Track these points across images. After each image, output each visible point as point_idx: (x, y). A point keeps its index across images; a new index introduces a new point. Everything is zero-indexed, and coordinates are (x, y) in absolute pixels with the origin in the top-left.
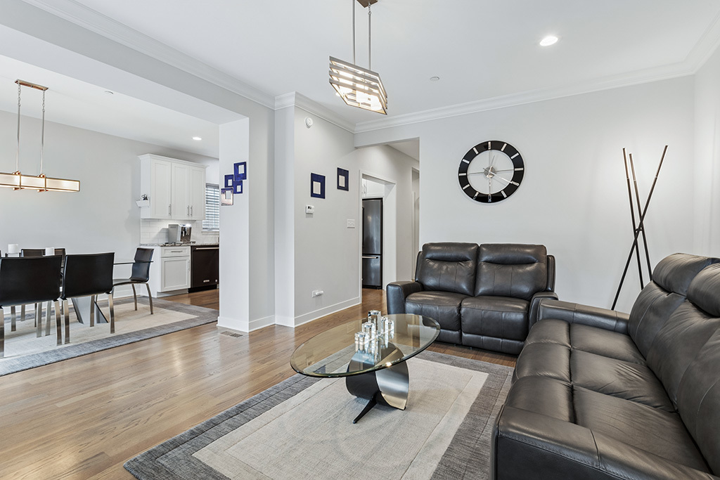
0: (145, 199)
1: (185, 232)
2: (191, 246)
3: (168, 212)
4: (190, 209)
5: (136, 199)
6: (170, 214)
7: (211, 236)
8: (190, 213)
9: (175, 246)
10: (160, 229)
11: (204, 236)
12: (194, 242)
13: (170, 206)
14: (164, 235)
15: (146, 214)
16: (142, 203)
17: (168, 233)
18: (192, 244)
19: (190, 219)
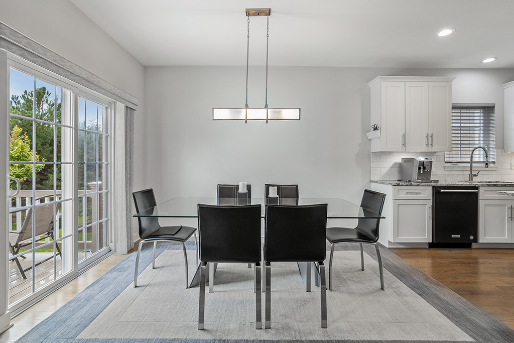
0: (376, 129)
1: (424, 168)
2: (433, 187)
3: (401, 142)
4: (430, 138)
5: (365, 131)
6: (404, 145)
7: (457, 172)
8: (430, 143)
9: (411, 185)
10: (392, 164)
11: (447, 172)
12: (437, 181)
13: (404, 136)
14: (396, 171)
15: (376, 147)
16: (372, 134)
17: (401, 168)
18: (434, 184)
19: (430, 150)
